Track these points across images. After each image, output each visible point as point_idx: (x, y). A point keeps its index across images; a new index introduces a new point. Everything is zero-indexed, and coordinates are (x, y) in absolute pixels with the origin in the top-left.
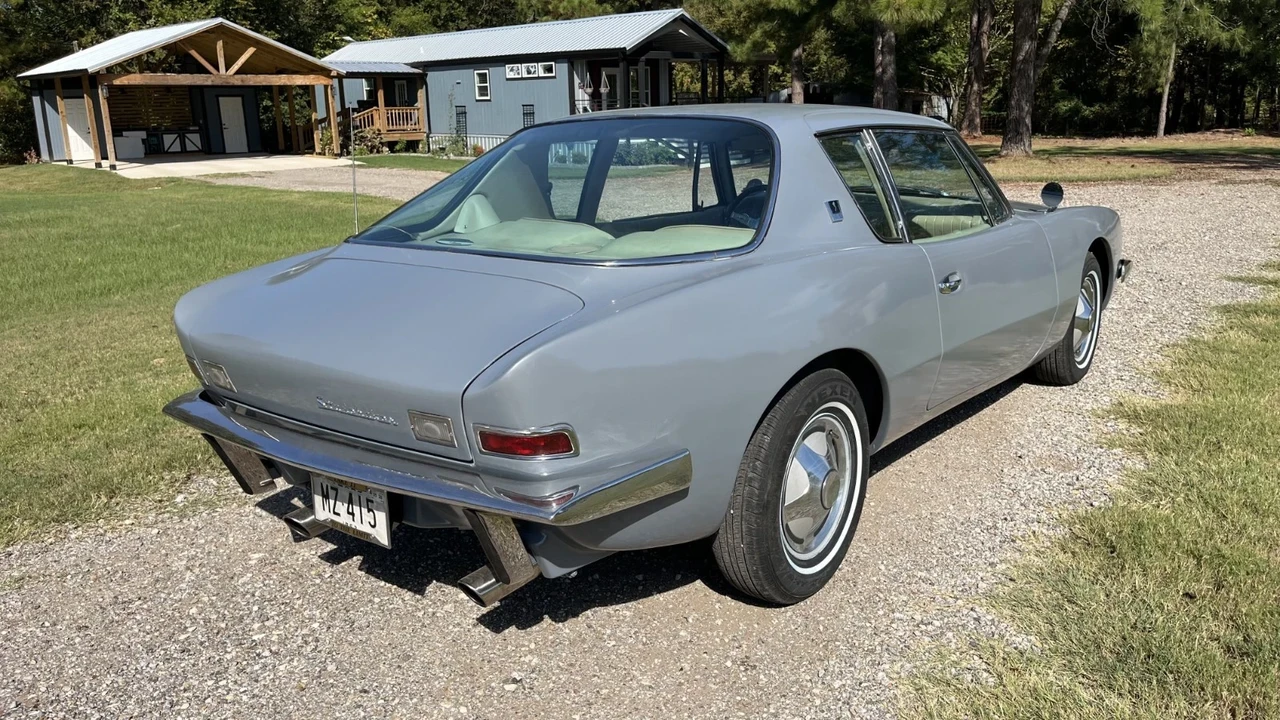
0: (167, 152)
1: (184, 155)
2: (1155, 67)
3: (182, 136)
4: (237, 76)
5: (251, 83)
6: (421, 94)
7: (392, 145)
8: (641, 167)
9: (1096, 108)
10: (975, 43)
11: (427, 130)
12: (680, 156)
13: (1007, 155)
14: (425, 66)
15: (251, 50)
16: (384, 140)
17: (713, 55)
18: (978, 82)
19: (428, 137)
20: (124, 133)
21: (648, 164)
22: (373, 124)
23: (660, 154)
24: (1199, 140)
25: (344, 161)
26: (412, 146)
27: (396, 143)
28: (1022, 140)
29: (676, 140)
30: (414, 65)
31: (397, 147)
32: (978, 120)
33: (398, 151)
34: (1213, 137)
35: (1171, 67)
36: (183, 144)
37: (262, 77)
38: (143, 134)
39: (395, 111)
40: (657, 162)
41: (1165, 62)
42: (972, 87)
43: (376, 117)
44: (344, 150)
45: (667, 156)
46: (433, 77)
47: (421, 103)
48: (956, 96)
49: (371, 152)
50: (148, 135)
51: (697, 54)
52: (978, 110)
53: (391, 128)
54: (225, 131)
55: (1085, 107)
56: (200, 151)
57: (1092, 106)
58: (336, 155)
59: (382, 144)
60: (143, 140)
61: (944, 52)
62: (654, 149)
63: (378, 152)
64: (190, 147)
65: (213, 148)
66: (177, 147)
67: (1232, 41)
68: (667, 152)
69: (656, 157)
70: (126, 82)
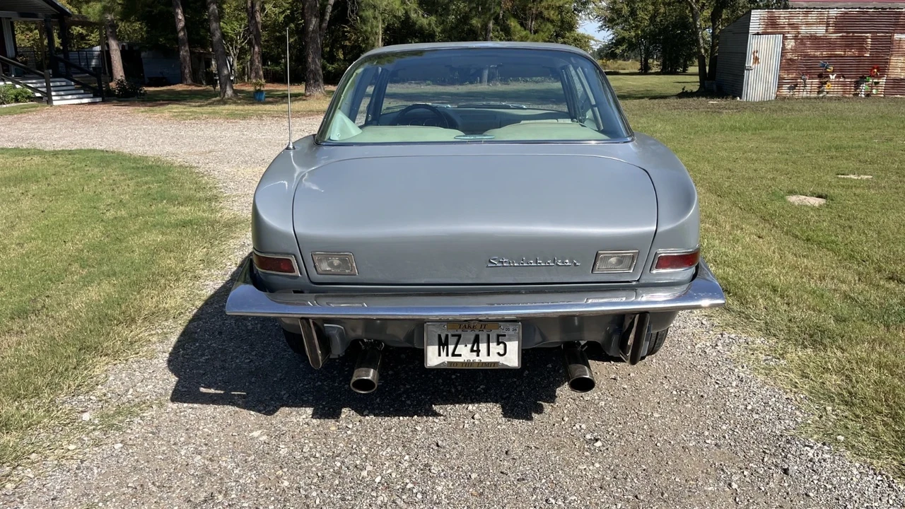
2: (372, 40)
8: (5, 106)
9: (335, 65)
10: (251, 18)
12: (38, 95)
13: (310, 95)
17: (54, 16)
18: (258, 45)
21: (8, 103)
23: (20, 94)
24: (403, 88)
28: (319, 85)
29: (30, 81)
32: (261, 73)
34: (410, 86)
35: (380, 40)
40: (17, 101)
41: (377, 37)
42: (254, 49)
45: (26, 96)
48: (235, 55)
51: (40, 14)
52: (260, 65)
55: (328, 65)
57: (333, 64)
61: (224, 23)
62: (13, 91)
67: (429, 24)
68: (26, 93)
69: (16, 96)
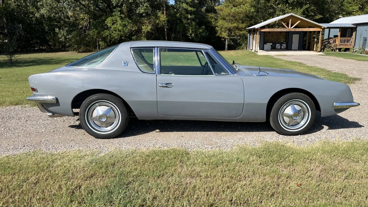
0: (276, 49)
1: (281, 49)
3: (281, 44)
4: (293, 29)
5: (297, 31)
6: (354, 33)
7: (340, 50)
11: (354, 45)
14: (357, 25)
15: (299, 21)
16: (338, 47)
19: (353, 47)
20: (267, 44)
22: (335, 43)
25: (321, 53)
26: (347, 50)
27: (341, 49)
30: (353, 24)
31: (342, 50)
33: (342, 51)
36: (281, 47)
37: (300, 29)
38: (271, 44)
39: (343, 39)
43: (336, 41)
44: (322, 50)
46: (359, 28)
47: (354, 36)
49: (332, 51)
50: (273, 44)
53: (341, 44)
54: (293, 44)
56: (285, 49)
58: (318, 51)
59: (337, 49)
60: (271, 46)
63: (335, 51)
64: (283, 47)
65: (288, 48)
66: (279, 48)
70: (264, 31)
